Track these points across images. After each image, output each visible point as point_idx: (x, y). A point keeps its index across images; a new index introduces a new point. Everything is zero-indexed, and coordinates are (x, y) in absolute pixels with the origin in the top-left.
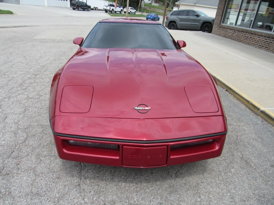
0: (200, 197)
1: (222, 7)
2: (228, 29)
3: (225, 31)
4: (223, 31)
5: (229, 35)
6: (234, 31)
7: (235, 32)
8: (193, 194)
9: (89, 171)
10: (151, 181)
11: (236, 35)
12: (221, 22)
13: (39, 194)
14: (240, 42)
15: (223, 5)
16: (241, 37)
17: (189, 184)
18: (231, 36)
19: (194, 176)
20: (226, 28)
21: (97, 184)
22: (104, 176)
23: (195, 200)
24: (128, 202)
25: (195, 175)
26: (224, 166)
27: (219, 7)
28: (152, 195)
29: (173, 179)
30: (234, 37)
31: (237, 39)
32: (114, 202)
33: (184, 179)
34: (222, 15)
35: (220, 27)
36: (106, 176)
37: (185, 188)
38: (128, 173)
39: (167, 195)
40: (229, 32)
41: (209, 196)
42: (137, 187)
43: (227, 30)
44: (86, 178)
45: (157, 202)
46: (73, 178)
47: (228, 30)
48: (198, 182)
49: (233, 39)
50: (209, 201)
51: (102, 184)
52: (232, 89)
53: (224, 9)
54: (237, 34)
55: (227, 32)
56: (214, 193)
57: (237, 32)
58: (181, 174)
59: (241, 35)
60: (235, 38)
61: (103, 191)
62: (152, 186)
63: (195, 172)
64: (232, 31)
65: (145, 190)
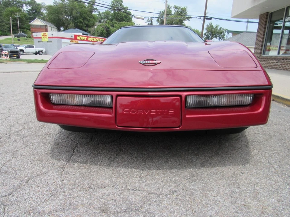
0: (239, 187)
1: (261, 39)
2: (270, 59)
3: (267, 62)
4: (265, 62)
5: (272, 65)
6: (277, 60)
7: (279, 61)
8: (228, 184)
9: (82, 156)
10: (164, 168)
11: (280, 64)
12: (261, 54)
13: (8, 172)
14: (286, 70)
15: (262, 36)
16: (286, 65)
17: (222, 174)
18: (274, 66)
19: (229, 167)
20: (268, 59)
21: (87, 168)
22: (99, 161)
23: (232, 190)
24: (124, 187)
25: (231, 166)
26: (277, 158)
27: (258, 39)
28: (163, 181)
29: (197, 168)
30: (278, 66)
31: (282, 68)
32: (104, 186)
33: (215, 168)
34: (262, 47)
35: (261, 59)
36: (101, 162)
37: (215, 177)
38: (133, 160)
39: (185, 183)
40: (271, 62)
41: (254, 187)
42: (142, 173)
43: (269, 61)
44: (74, 162)
45: (169, 189)
46: (59, 161)
47: (271, 61)
48: (236, 173)
49: (277, 68)
50: (255, 193)
51: (95, 168)
52: (280, 97)
53: (263, 40)
54: (282, 63)
55: (270, 62)
56: (263, 185)
57: (281, 60)
58: (210, 164)
59: (286, 63)
60: (279, 68)
61: (93, 175)
62: (165, 173)
63: (231, 163)
64: (275, 61)
65: (153, 177)
